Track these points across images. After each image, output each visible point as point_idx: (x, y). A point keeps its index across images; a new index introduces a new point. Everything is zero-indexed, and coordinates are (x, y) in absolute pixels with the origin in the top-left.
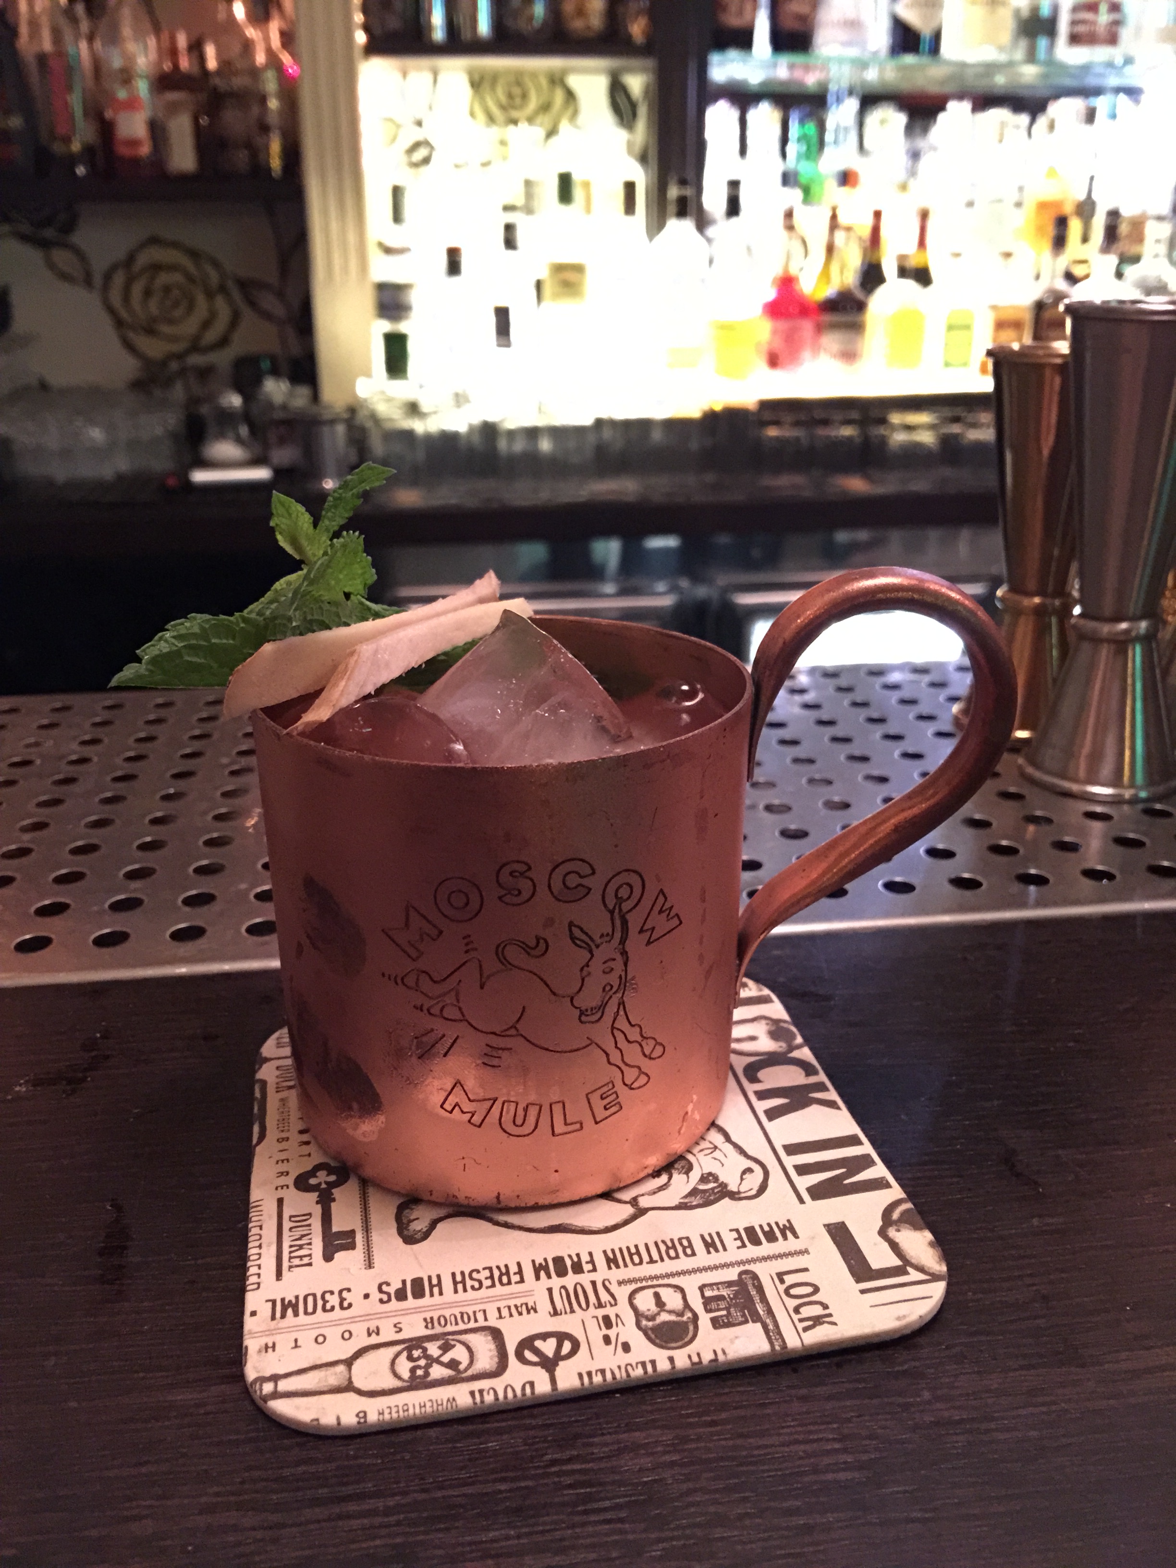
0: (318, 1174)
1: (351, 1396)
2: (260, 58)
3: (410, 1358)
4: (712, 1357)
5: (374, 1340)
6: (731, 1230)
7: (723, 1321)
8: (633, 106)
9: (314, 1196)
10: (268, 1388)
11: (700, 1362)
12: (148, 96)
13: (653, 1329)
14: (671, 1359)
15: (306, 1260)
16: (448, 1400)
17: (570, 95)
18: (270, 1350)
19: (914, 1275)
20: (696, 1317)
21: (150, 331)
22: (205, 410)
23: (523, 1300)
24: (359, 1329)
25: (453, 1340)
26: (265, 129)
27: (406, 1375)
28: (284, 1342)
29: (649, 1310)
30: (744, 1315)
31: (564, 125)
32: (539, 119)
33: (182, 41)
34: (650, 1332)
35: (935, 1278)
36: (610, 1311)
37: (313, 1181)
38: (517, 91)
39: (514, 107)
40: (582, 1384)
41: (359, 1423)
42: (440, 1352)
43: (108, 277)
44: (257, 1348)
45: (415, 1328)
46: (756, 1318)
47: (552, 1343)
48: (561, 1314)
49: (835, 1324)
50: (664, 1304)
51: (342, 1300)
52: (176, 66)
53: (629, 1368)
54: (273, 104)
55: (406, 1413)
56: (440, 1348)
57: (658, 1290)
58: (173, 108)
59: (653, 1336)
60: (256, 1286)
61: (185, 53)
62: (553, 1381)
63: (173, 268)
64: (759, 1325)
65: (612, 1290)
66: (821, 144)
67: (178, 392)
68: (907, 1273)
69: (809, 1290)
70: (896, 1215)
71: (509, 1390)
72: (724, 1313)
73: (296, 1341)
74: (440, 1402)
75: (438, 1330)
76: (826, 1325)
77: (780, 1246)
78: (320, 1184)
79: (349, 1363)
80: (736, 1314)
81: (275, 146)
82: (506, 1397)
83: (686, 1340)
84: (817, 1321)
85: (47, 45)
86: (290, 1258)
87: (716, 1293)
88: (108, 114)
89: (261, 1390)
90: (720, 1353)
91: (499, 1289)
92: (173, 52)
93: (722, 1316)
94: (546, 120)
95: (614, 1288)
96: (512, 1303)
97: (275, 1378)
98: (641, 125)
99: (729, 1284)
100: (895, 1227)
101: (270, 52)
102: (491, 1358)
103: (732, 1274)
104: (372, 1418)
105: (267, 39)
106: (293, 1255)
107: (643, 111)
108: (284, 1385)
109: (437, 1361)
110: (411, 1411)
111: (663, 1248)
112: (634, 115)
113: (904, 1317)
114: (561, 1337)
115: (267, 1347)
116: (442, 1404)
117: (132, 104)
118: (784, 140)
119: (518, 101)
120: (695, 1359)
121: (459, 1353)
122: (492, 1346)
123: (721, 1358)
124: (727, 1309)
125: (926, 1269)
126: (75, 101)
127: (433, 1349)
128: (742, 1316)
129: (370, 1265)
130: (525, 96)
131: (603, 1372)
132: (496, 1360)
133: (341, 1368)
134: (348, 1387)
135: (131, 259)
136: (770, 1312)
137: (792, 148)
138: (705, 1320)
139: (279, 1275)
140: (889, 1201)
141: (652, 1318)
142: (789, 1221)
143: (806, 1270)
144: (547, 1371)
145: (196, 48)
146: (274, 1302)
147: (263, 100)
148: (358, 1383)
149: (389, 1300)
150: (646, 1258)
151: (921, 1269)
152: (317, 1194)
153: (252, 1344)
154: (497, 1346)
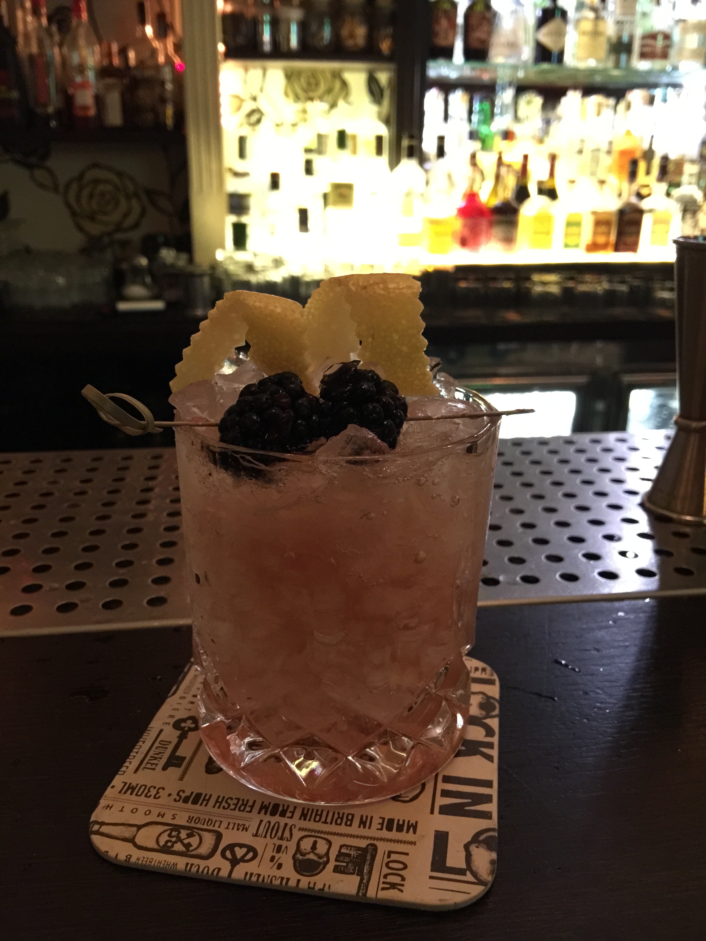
0: (188, 722)
1: (131, 845)
2: (161, 59)
3: (170, 835)
4: (321, 887)
5: (160, 819)
6: (380, 818)
7: (341, 869)
8: (381, 91)
9: (178, 733)
10: (96, 827)
11: (313, 888)
12: (94, 80)
13: (301, 861)
14: (299, 881)
15: (154, 766)
16: (174, 864)
17: (344, 84)
18: (109, 808)
19: (469, 877)
20: (328, 861)
21: (92, 218)
22: (124, 266)
23: (244, 822)
24: (155, 811)
25: (196, 832)
26: (163, 101)
27: (162, 843)
28: (117, 806)
29: (305, 849)
30: (354, 870)
31: (341, 103)
32: (326, 98)
33: (115, 48)
34: (298, 862)
35: (480, 882)
36: (284, 843)
37: (183, 725)
38: (312, 81)
39: (312, 91)
40: (245, 878)
41: (126, 860)
42: (186, 837)
43: (67, 186)
44: (104, 805)
45: (182, 820)
46: (360, 873)
47: (244, 850)
48: (258, 837)
49: (402, 891)
50: (316, 849)
51: (158, 793)
52: (111, 63)
53: (274, 878)
54: (169, 86)
55: (150, 863)
56: (187, 834)
57: (318, 839)
58: (109, 88)
59: (298, 865)
60: (122, 773)
61: (117, 55)
62: (231, 872)
63: (106, 181)
64: (358, 878)
65: (293, 832)
66: (492, 115)
67: (108, 255)
68: (465, 874)
69: (401, 866)
70: (482, 838)
71: (206, 870)
72: (345, 864)
73: (123, 807)
74: (169, 864)
75: (193, 825)
76: (396, 890)
77: (403, 836)
78: (185, 727)
79: (139, 827)
80: (351, 867)
81: (170, 111)
82: (203, 872)
83: (314, 873)
84: (393, 886)
85: (34, 49)
86: (148, 763)
87: (348, 852)
88: (70, 91)
89: (93, 827)
90: (327, 886)
91: (236, 813)
92: (109, 55)
93: (342, 866)
94: (330, 98)
95: (295, 831)
96: (237, 822)
97: (102, 824)
98: (386, 102)
99: (358, 849)
100: (477, 845)
101: (167, 56)
102: (208, 849)
103: (363, 844)
104: (133, 860)
105: (166, 48)
106: (150, 762)
107: (387, 94)
108: (104, 829)
109: (181, 841)
110: (153, 863)
111: (336, 816)
112: (382, 95)
113: (445, 900)
114: (251, 849)
115: (108, 806)
116: (169, 865)
117: (84, 85)
118: (470, 112)
119: (313, 86)
120: (312, 885)
121: (194, 841)
122: (213, 842)
123: (326, 889)
124: (348, 863)
125: (478, 876)
126: (51, 83)
127: (183, 834)
128: (353, 870)
129: (181, 779)
130: (317, 84)
131: (259, 875)
132: (210, 850)
133: (135, 829)
134: (131, 841)
135: (81, 176)
136: (370, 872)
137: (475, 118)
138: (332, 864)
139: (136, 771)
140: (484, 827)
141: (303, 855)
142: (416, 822)
143: (407, 854)
144: (231, 865)
145: (123, 52)
146: (126, 783)
147: (162, 83)
148: (137, 840)
149: (179, 801)
150: (323, 819)
151: (474, 874)
152: (180, 732)
153: (103, 802)
154: (215, 843)
